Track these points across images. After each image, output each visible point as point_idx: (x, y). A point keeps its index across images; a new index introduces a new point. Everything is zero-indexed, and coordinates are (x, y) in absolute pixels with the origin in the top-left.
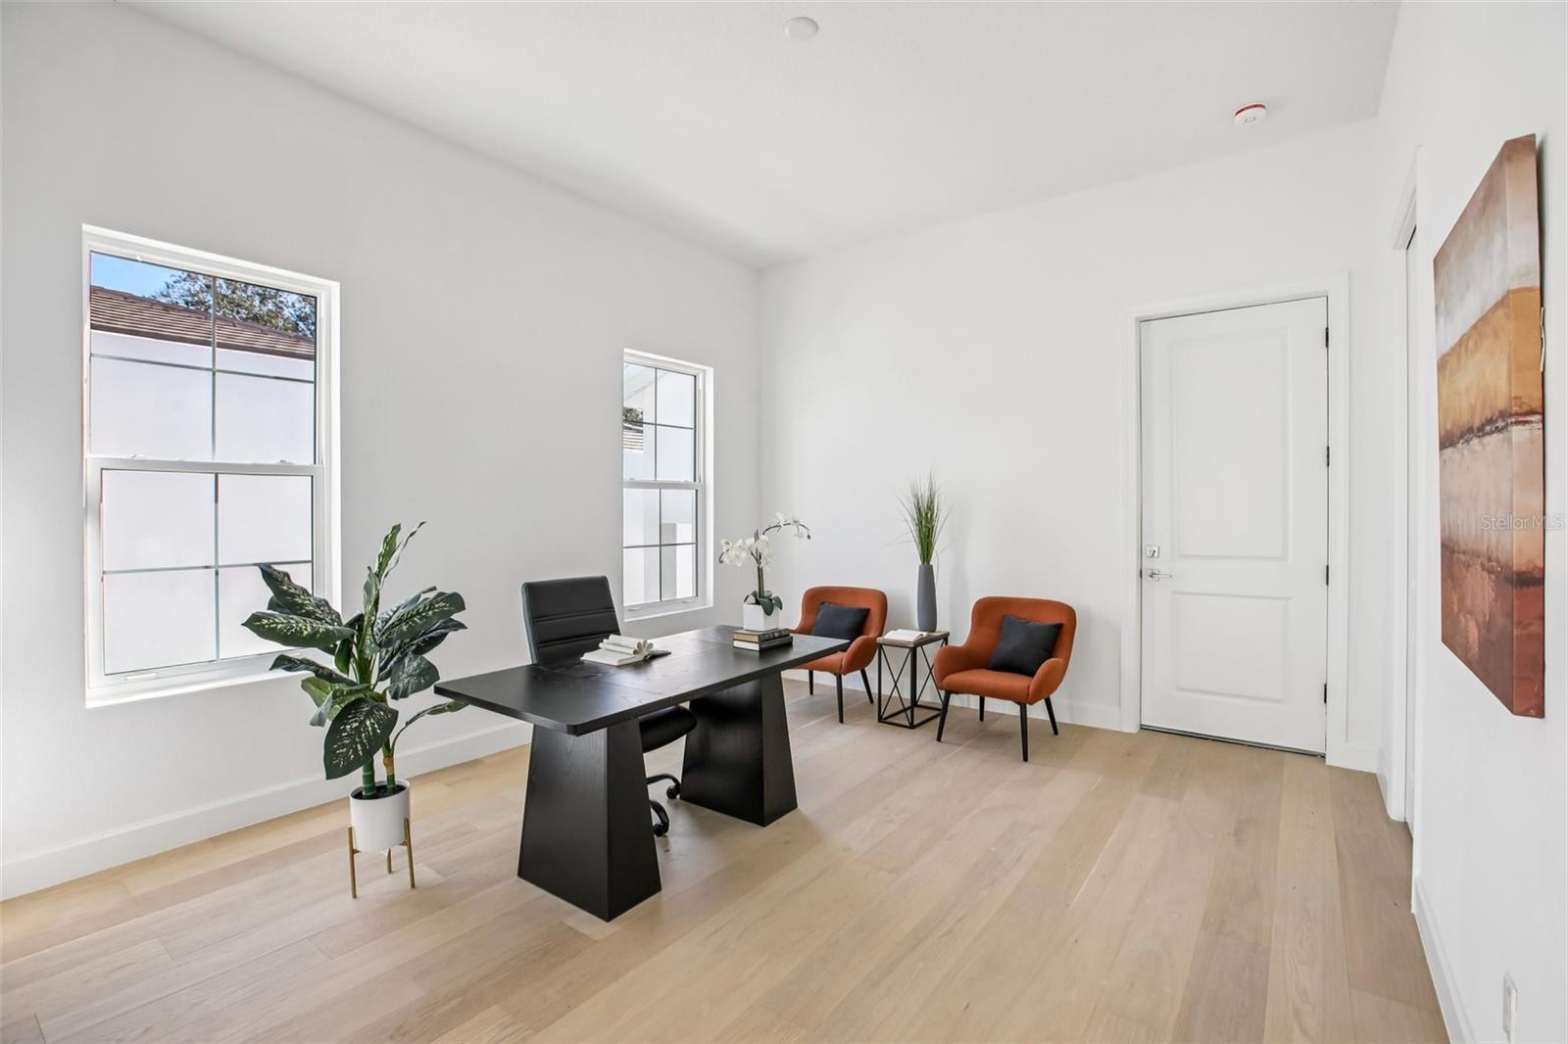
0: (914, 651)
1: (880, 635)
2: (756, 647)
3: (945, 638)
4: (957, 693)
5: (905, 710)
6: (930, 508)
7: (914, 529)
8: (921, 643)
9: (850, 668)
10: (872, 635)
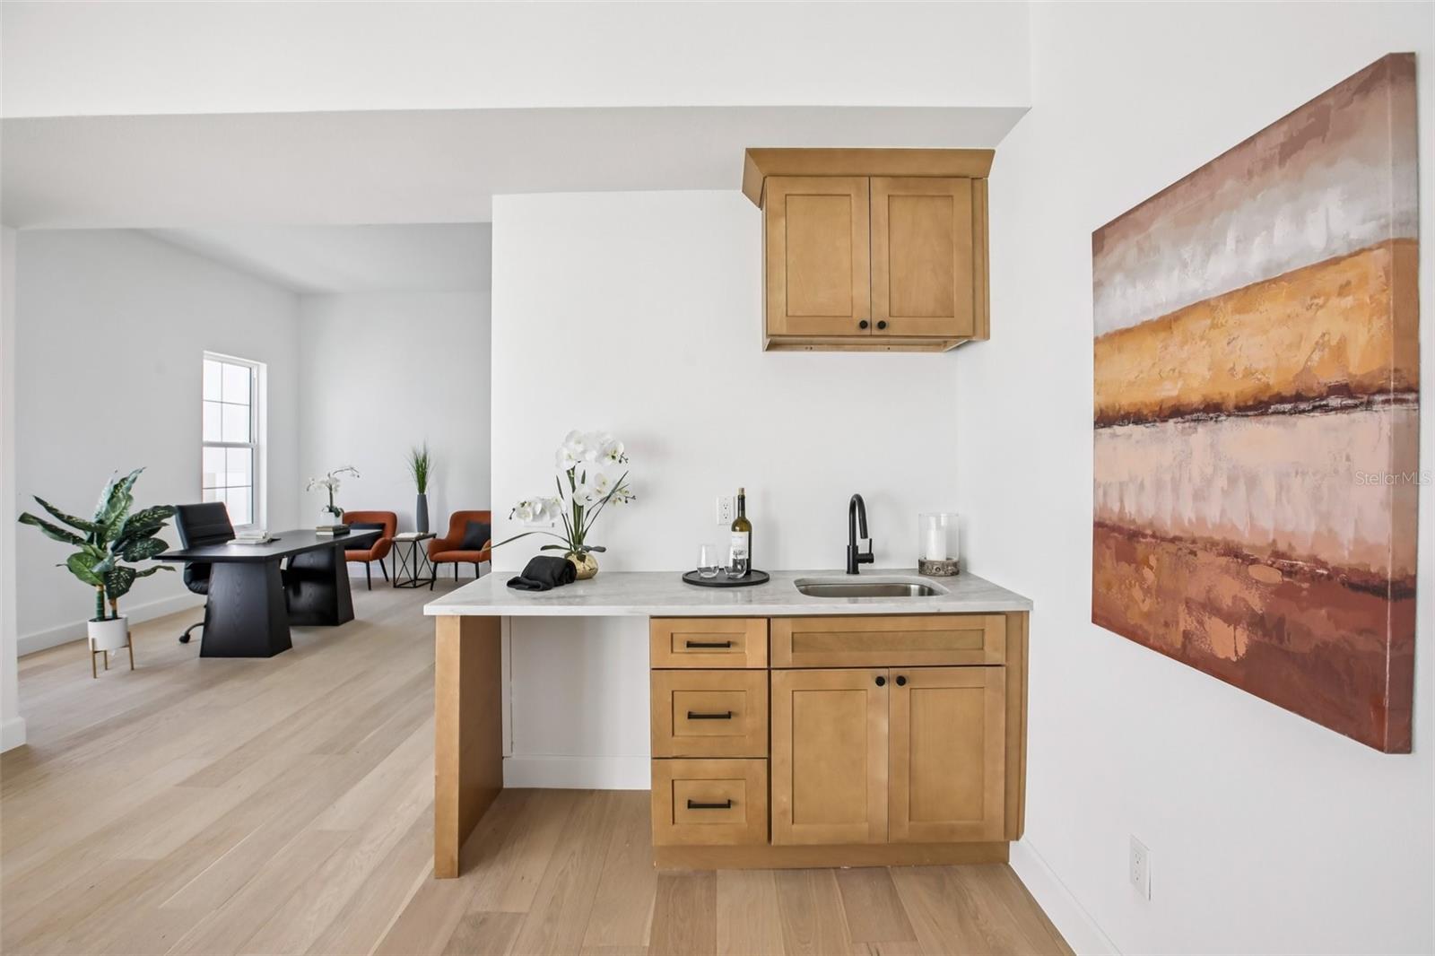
0: (415, 543)
1: (394, 536)
2: (332, 533)
3: (434, 536)
4: (441, 562)
5: (412, 581)
6: (424, 460)
7: (414, 473)
8: (419, 539)
9: (374, 558)
10: (388, 538)
